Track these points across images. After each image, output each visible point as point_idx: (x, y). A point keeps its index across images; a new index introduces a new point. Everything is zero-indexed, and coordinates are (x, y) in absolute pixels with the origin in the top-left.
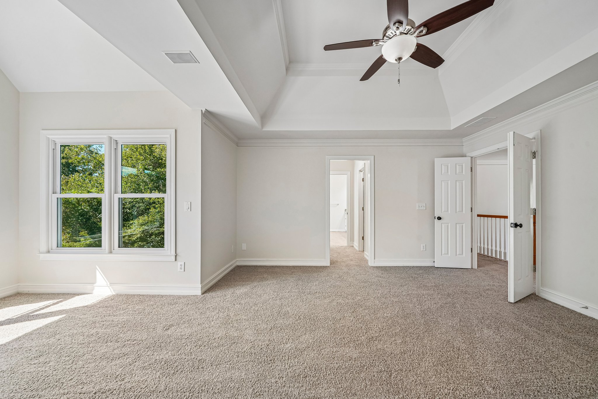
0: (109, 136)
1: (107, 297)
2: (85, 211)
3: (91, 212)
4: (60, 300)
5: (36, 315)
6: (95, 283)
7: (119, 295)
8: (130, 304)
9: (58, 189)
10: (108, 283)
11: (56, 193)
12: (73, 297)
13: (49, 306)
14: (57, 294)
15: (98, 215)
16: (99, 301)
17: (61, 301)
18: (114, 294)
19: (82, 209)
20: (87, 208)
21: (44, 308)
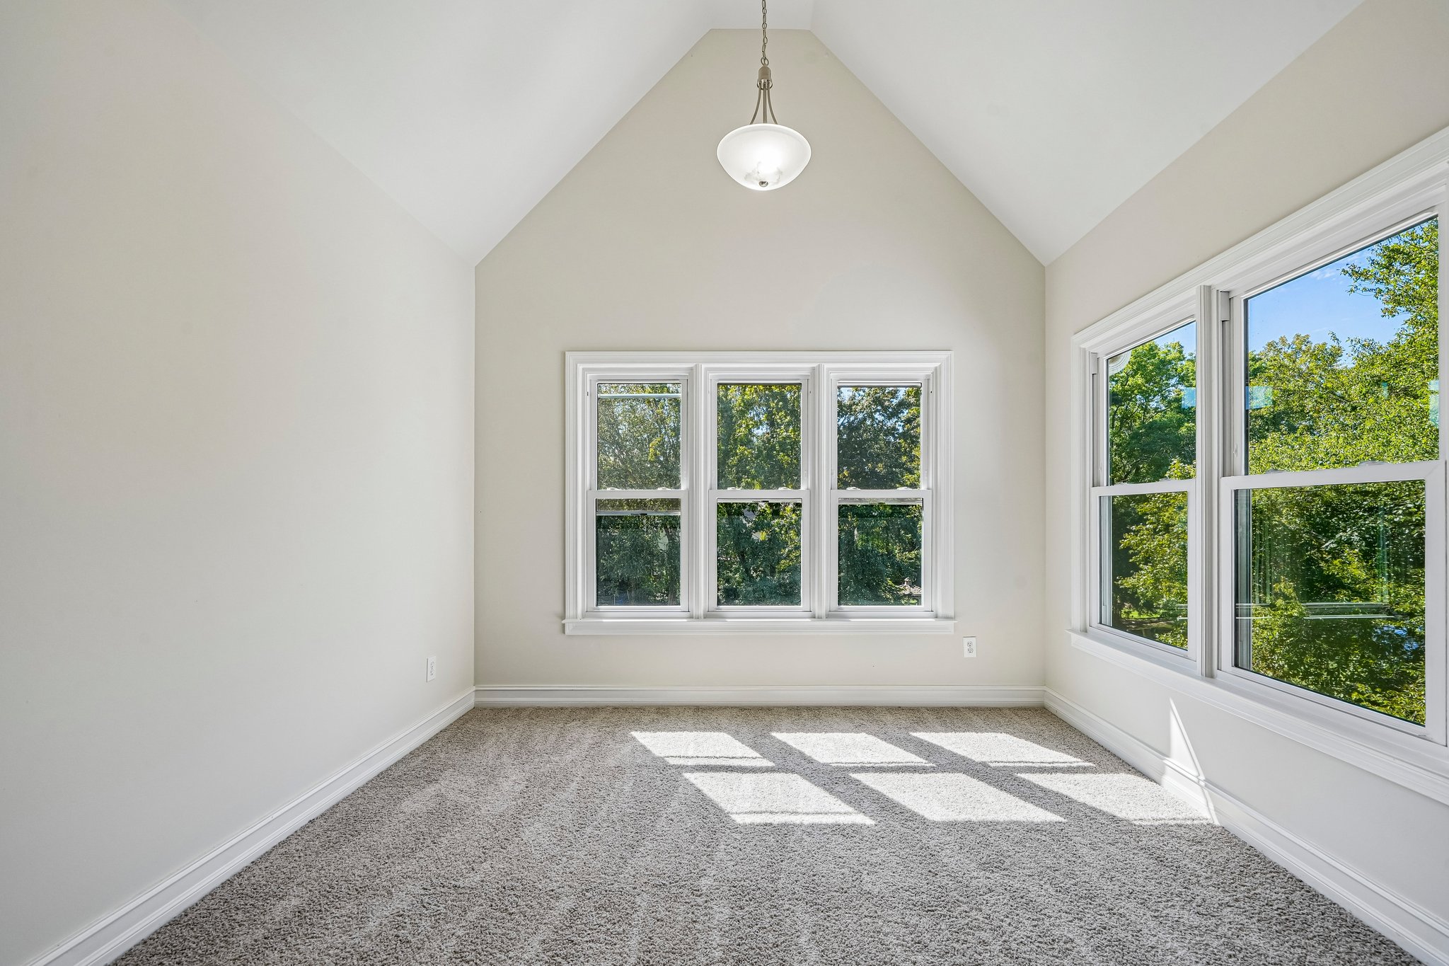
0: (1203, 284)
1: (1189, 822)
2: (1291, 530)
3: (1307, 533)
4: (1087, 764)
5: (1023, 783)
6: (1168, 757)
7: (1226, 836)
8: (1237, 900)
9: (1104, 475)
10: (1202, 777)
11: (1099, 485)
12: (1116, 771)
13: (1054, 770)
14: (1093, 744)
15: (1326, 542)
16: (1157, 823)
17: (1085, 770)
18: (1217, 823)
19: (1283, 524)
20: (1295, 522)
21: (1042, 770)
